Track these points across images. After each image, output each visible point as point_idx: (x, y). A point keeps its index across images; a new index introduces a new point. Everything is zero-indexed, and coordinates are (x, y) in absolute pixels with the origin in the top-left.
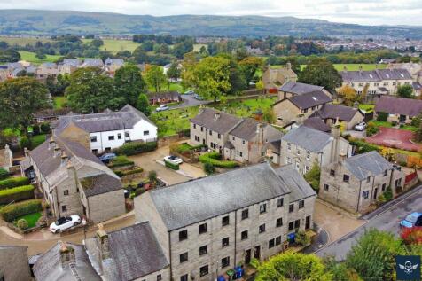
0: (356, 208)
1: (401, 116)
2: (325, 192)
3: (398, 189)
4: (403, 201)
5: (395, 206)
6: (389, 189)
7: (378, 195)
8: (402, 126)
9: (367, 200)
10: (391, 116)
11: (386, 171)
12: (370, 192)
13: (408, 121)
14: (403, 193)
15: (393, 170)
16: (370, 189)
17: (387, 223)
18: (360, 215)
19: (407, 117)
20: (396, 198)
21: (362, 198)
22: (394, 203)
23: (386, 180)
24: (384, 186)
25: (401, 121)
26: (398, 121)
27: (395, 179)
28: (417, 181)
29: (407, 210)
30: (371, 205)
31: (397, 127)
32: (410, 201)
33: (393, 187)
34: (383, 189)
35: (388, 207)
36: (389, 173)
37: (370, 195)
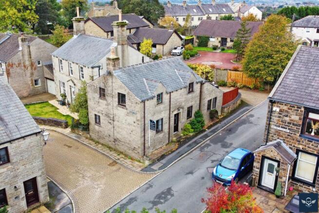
0: (140, 151)
1: (222, 39)
2: (97, 127)
3: (213, 115)
4: (220, 132)
5: (207, 141)
6: (199, 114)
7: (180, 126)
8: (223, 50)
9: (161, 135)
10: (211, 39)
11: (191, 85)
12: (166, 120)
13: (229, 44)
14: (220, 121)
15: (202, 84)
16: (164, 115)
17: (191, 173)
18: (147, 163)
19: (229, 40)
20: (209, 128)
21: (150, 133)
22: (206, 136)
23: (192, 101)
24: (190, 110)
25: (222, 45)
26: (219, 45)
27: (207, 98)
28: (239, 102)
29: (225, 146)
30: (170, 142)
31: (219, 51)
32: (230, 131)
33: (205, 112)
34: (189, 115)
35: (196, 143)
36: (197, 87)
37: (166, 127)
